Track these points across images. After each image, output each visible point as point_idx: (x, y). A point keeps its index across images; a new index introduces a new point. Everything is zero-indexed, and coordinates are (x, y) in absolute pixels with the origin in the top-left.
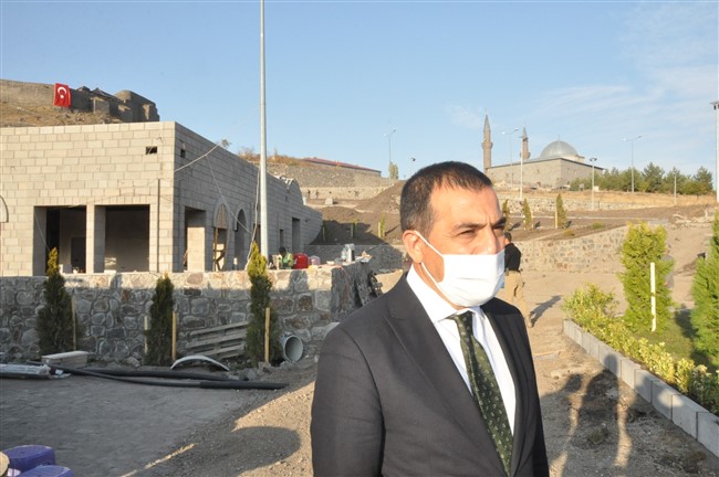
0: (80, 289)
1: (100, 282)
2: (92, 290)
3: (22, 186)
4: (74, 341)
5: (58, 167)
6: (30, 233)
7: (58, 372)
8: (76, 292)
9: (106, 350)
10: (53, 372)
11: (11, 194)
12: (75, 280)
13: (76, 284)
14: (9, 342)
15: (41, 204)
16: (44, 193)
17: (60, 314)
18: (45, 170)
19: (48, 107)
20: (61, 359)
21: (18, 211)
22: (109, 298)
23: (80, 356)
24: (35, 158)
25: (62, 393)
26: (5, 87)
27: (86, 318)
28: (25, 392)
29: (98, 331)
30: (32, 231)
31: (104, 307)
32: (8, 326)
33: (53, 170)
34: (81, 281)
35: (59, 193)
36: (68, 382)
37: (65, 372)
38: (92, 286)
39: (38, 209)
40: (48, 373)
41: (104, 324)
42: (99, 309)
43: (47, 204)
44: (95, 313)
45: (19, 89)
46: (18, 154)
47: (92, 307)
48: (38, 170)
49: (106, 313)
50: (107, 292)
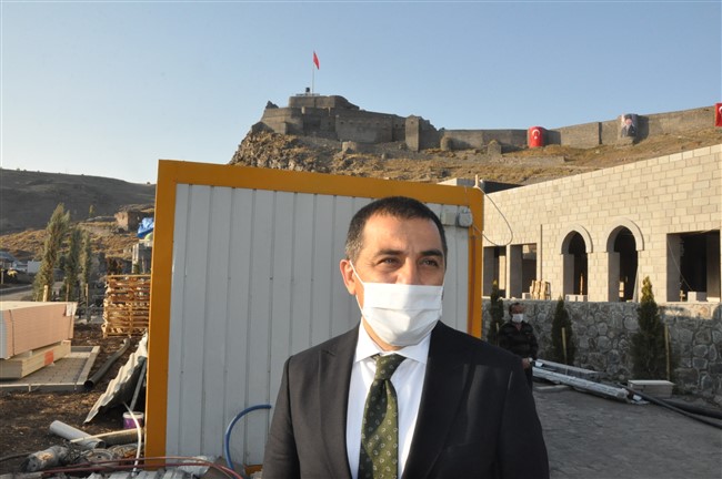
0: (682, 318)
1: (701, 312)
2: (693, 320)
3: (656, 215)
4: (668, 370)
5: (688, 192)
6: (663, 261)
7: (636, 397)
8: (678, 320)
9: (708, 385)
10: (630, 396)
11: (646, 223)
12: (676, 309)
13: (678, 313)
14: (618, 364)
15: (673, 231)
16: (676, 221)
17: (652, 341)
18: (676, 197)
19: (709, 130)
20: (645, 386)
21: (652, 240)
22: (712, 329)
23: (665, 385)
24: (666, 186)
25: (628, 418)
26: (667, 120)
27: (687, 349)
28: (599, 411)
29: (700, 363)
30: (665, 259)
31: (706, 339)
32: (617, 349)
33: (684, 196)
34: (682, 309)
35: (690, 219)
36: (642, 409)
37: (644, 399)
38: (694, 315)
39: (671, 237)
40: (625, 397)
41: (707, 357)
42: (701, 340)
43: (679, 230)
44: (697, 344)
45: (679, 118)
46: (651, 185)
47: (694, 338)
48: (669, 198)
49: (708, 345)
50: (709, 322)
